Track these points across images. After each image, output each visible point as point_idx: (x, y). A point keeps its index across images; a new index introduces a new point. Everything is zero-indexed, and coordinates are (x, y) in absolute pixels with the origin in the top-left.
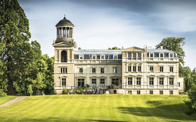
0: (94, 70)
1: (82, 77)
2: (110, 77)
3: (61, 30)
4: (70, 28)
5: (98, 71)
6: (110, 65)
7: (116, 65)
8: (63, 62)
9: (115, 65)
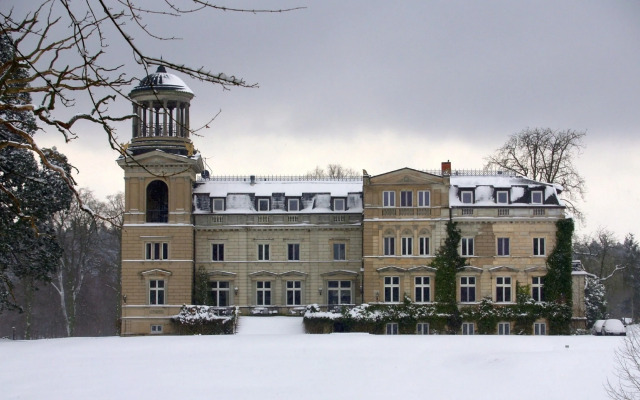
0: (264, 252)
1: (224, 275)
2: (322, 275)
3: (148, 112)
4: (178, 104)
5: (279, 254)
6: (320, 232)
7: (342, 233)
8: (152, 221)
9: (337, 232)
